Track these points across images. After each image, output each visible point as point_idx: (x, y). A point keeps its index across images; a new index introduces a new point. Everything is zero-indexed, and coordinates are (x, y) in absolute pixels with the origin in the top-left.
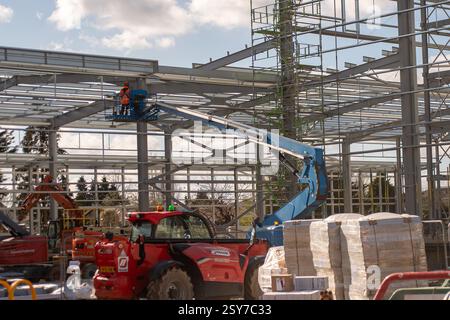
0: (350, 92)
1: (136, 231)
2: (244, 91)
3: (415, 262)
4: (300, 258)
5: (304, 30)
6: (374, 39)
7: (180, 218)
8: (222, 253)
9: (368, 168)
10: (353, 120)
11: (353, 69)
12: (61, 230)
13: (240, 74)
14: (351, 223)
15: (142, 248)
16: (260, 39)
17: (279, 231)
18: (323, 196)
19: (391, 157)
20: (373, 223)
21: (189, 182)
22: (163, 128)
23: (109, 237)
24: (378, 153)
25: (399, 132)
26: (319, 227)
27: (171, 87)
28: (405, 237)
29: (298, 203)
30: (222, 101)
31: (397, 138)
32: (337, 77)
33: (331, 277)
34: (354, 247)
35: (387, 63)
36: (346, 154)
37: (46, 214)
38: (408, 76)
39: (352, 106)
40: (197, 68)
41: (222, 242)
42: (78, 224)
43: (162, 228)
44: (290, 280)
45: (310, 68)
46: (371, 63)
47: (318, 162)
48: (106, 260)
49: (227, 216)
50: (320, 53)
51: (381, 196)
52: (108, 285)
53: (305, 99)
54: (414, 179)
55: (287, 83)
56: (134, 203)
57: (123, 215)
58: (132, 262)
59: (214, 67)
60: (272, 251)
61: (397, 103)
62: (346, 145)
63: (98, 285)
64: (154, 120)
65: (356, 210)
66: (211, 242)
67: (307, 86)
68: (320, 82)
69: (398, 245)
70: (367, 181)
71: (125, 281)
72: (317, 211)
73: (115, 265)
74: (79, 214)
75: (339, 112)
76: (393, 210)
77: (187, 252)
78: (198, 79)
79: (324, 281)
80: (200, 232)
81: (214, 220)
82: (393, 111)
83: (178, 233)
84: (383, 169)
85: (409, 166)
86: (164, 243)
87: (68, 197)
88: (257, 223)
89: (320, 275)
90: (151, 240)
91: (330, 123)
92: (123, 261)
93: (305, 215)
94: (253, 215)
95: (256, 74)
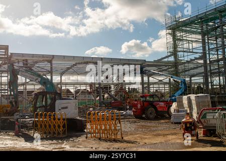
0: (191, 66)
1: (142, 99)
2: (166, 66)
3: (209, 106)
4: (181, 105)
5: (180, 51)
6: (197, 53)
7: (152, 96)
8: (162, 104)
9: (196, 83)
10: (192, 72)
11: (192, 60)
12: (125, 99)
13: (165, 62)
14: (193, 97)
15: (143, 103)
16: (169, 54)
17: (175, 99)
18: (185, 90)
19: (202, 81)
20: (198, 96)
21: (153, 88)
22: (147, 75)
23: (136, 100)
24: (199, 80)
25: (204, 75)
26: (185, 98)
27: (149, 66)
28: (206, 100)
29: (179, 92)
30: (161, 69)
31: (203, 76)
32: (188, 62)
33: (188, 109)
34: (194, 102)
35: (200, 58)
36: (191, 80)
37: (121, 95)
38: (205, 61)
39: (192, 69)
40: (155, 61)
41: (162, 101)
42: (128, 97)
43: (148, 98)
44: (178, 110)
45: (181, 60)
46: (196, 59)
47: (184, 82)
48: (135, 106)
49: (163, 95)
50: (184, 57)
51: (199, 90)
52: (136, 112)
53: (181, 68)
54: (208, 86)
55: (176, 64)
56: (141, 91)
57: (139, 95)
58: (141, 106)
59: (159, 61)
60: (174, 103)
61: (203, 68)
62: (191, 78)
63: (133, 111)
64: (145, 73)
65: (193, 93)
66: (159, 101)
67: (181, 65)
68: (184, 63)
69: (204, 102)
70: (196, 86)
71: (140, 110)
72: (184, 94)
73: (137, 107)
74: (128, 95)
75: (189, 70)
76: (202, 93)
77: (154, 104)
78: (155, 64)
79: (187, 110)
80: (156, 99)
81: (159, 96)
82: (202, 70)
83: (151, 100)
84: (200, 84)
85: (206, 82)
86: (148, 101)
87: (126, 91)
88: (170, 97)
89: (186, 109)
90: (146, 101)
91: (187, 73)
92: (139, 106)
93: (181, 95)
94: (169, 95)
95: (169, 62)
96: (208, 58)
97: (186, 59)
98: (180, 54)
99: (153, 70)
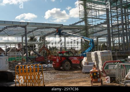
0: (98, 29)
1: (60, 55)
2: (79, 29)
3: (111, 59)
4: (89, 59)
5: (89, 18)
6: (102, 19)
7: (68, 52)
8: (76, 58)
9: (102, 42)
10: (98, 34)
11: (98, 25)
12: (47, 55)
13: (78, 26)
14: (99, 53)
15: (61, 58)
16: (81, 20)
17: (86, 54)
18: (93, 48)
19: (106, 40)
20: (103, 52)
22: (64, 36)
23: (55, 56)
24: (103, 40)
25: (107, 36)
26: (93, 53)
27: (65, 29)
28: (109, 55)
29: (89, 49)
30: (75, 31)
31: (107, 37)
32: (95, 26)
33: (95, 62)
34: (99, 57)
36: (97, 40)
37: (44, 52)
38: (108, 26)
39: (98, 31)
40: (70, 25)
41: (75, 56)
42: (49, 54)
43: (64, 54)
44: (88, 63)
45: (91, 25)
46: (102, 23)
47: (92, 41)
49: (76, 52)
50: (92, 22)
51: (104, 47)
52: (55, 65)
53: (90, 30)
54: (110, 44)
55: (86, 28)
56: (59, 50)
57: (58, 52)
58: (59, 61)
59: (73, 25)
60: (85, 58)
61: (107, 31)
62: (97, 38)
63: (53, 64)
64: (63, 35)
65: (100, 50)
66: (73, 56)
67: (90, 28)
68: (92, 27)
69: (107, 56)
70: (101, 45)
71: (58, 64)
72: (92, 50)
73: (56, 61)
74: (50, 52)
75: (96, 32)
76: (106, 50)
77: (69, 58)
78: (70, 27)
79: (94, 63)
80: (71, 55)
81: (74, 52)
82: (106, 32)
83: (67, 55)
84: (104, 43)
85: (109, 42)
86: (65, 57)
87: (48, 49)
88: (82, 53)
89: (93, 62)
90: (63, 56)
91: (94, 34)
92: (58, 60)
93: (90, 51)
94: (81, 51)
95: (81, 26)
96: (110, 23)
97: (94, 24)
98: (89, 20)
99: (68, 32)
